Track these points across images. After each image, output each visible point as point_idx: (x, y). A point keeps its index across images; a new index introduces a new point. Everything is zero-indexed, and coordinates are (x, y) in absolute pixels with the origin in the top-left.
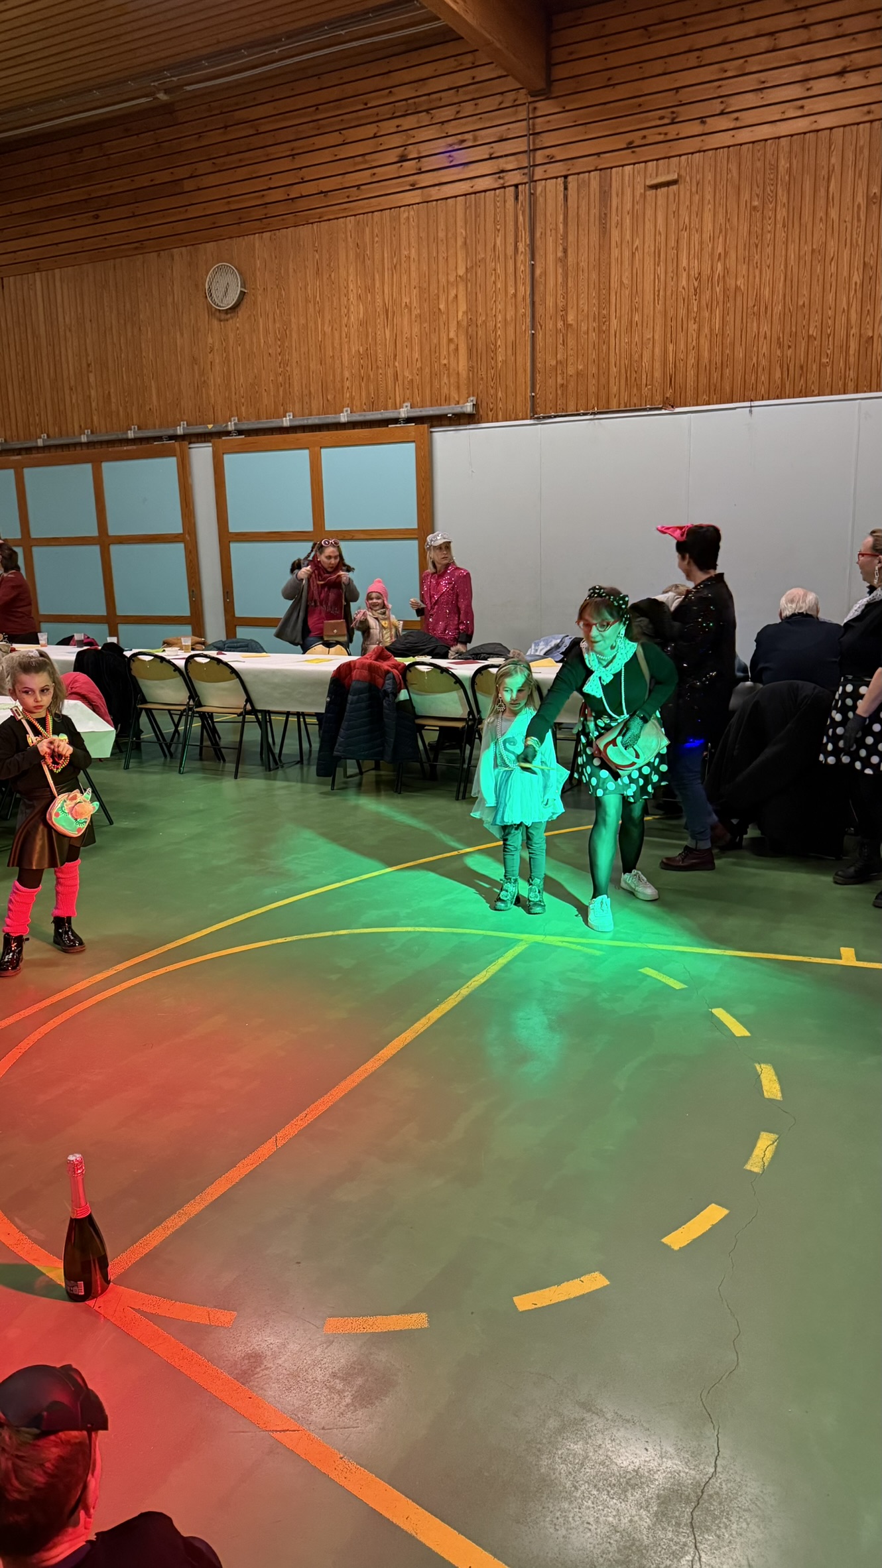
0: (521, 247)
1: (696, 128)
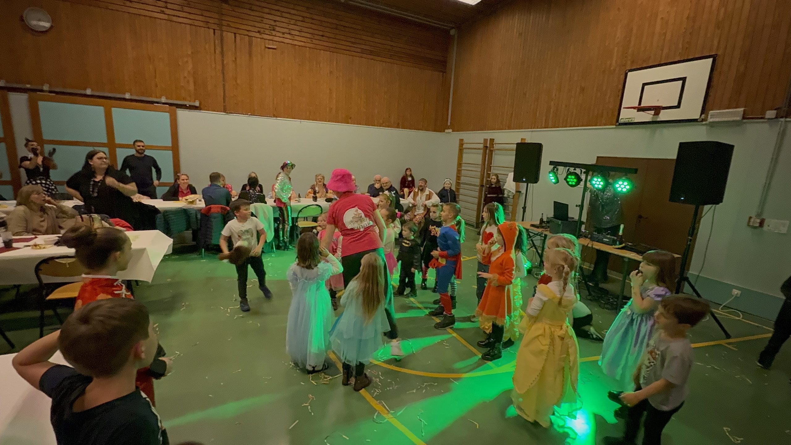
0: (217, 52)
1: (281, 35)
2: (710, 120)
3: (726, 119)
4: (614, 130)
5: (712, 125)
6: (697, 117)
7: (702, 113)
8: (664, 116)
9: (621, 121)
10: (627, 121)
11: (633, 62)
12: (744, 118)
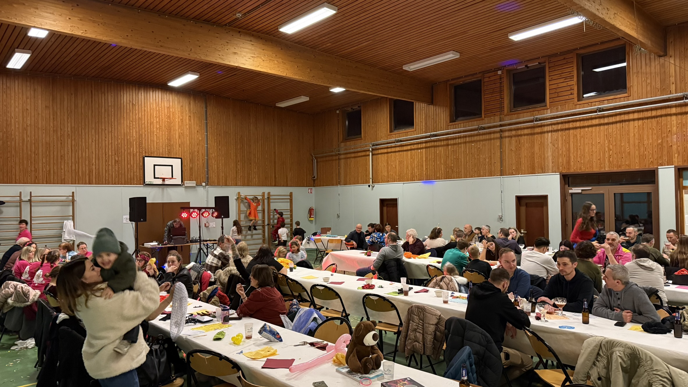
2: (186, 185)
3: (191, 185)
4: (142, 188)
5: (186, 187)
6: (180, 183)
7: (182, 182)
8: (167, 182)
9: (147, 183)
10: (149, 183)
11: (145, 152)
12: (196, 185)
